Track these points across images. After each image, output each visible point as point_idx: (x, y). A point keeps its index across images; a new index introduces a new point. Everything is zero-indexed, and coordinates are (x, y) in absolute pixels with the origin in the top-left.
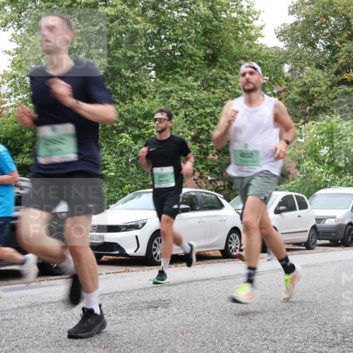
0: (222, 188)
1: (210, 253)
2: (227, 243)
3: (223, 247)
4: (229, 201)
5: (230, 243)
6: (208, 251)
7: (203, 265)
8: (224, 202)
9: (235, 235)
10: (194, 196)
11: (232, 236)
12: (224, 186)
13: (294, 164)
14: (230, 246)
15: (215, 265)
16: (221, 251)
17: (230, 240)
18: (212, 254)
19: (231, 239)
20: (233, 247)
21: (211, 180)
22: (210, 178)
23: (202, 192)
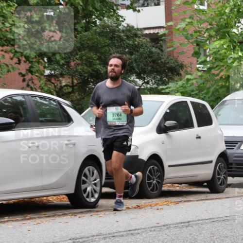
0: (70, 90)
1: (50, 198)
2: (79, 182)
3: (71, 190)
4: (80, 111)
5: (84, 182)
6: (47, 196)
7: (39, 221)
8: (72, 112)
9: (91, 168)
10: (21, 103)
11: (86, 171)
12: (73, 87)
13: (190, 48)
14: (83, 187)
15: (58, 219)
16: (68, 195)
17: (83, 178)
18: (54, 200)
19: (85, 176)
20: (89, 189)
21: (50, 76)
22: (47, 72)
23: (33, 96)
